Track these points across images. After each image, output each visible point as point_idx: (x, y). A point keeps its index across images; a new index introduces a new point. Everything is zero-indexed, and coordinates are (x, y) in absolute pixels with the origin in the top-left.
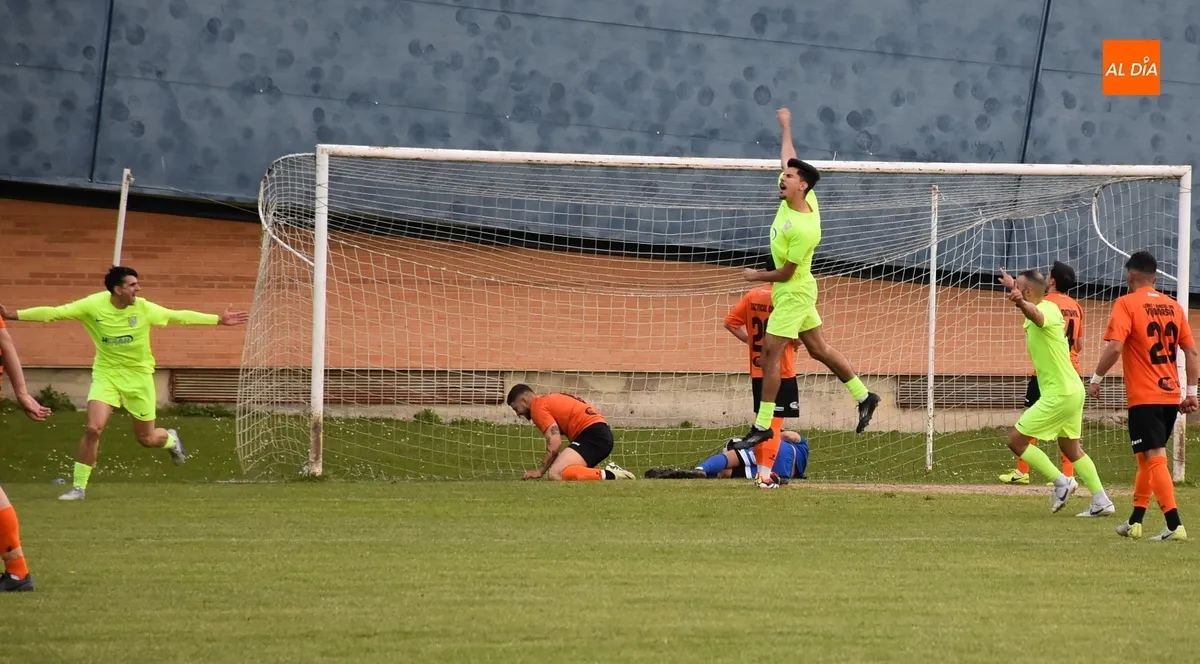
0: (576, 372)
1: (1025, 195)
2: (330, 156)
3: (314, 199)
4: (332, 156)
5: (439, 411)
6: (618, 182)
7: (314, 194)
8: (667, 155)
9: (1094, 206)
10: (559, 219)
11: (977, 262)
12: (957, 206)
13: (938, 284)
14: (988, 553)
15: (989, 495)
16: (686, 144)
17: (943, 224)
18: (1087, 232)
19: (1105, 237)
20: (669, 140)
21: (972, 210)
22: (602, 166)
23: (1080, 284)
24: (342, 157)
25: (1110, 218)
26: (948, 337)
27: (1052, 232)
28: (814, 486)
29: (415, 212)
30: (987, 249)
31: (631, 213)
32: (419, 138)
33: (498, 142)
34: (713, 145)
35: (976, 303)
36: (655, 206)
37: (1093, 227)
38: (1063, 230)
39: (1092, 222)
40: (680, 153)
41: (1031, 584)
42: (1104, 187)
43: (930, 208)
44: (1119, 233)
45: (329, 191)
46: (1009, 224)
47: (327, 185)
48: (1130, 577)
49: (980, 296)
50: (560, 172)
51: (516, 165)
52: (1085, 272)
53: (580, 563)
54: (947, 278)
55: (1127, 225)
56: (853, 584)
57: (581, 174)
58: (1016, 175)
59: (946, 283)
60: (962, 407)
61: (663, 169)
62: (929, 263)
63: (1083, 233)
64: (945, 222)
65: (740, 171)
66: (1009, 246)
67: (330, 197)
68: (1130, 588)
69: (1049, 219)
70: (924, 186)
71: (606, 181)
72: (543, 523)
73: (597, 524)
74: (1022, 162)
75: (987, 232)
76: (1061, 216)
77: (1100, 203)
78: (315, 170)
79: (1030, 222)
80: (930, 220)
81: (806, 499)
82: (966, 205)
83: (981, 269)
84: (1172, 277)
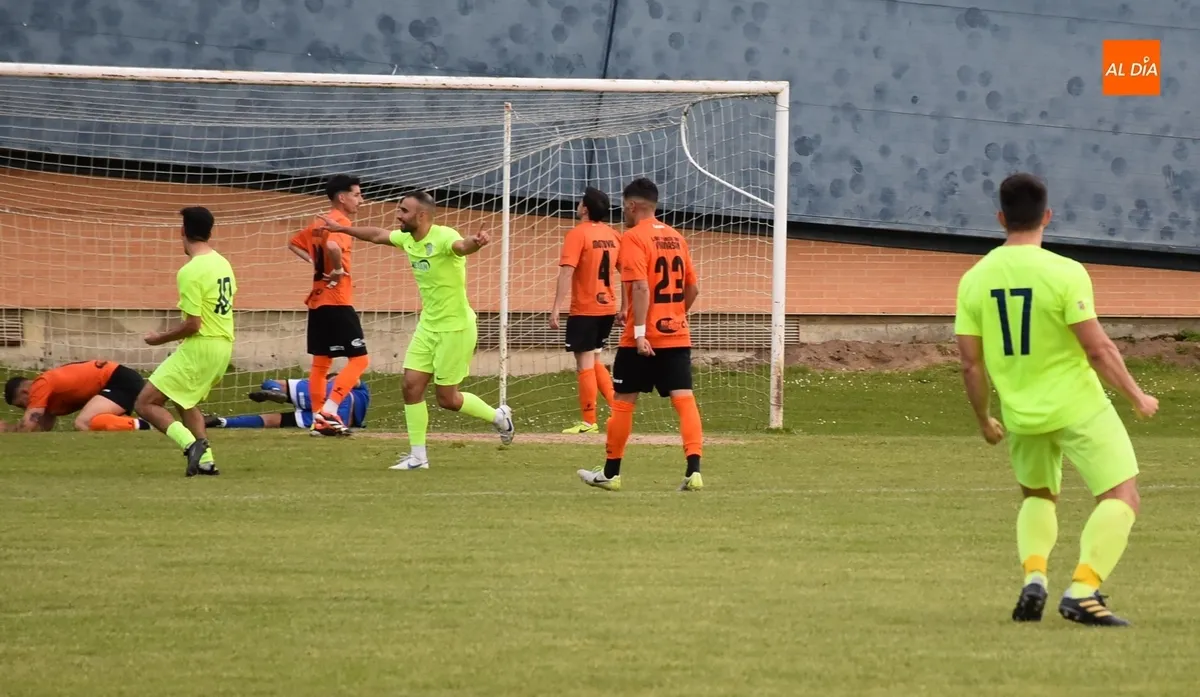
1: (607, 112)
6: (152, 97)
9: (682, 127)
10: (84, 138)
11: (555, 187)
12: (532, 125)
13: (512, 211)
14: (568, 507)
15: (568, 444)
16: (229, 55)
17: (517, 143)
18: (675, 154)
19: (695, 159)
20: (209, 52)
21: (549, 130)
22: (133, 80)
23: (667, 211)
25: (701, 138)
26: (527, 270)
27: (637, 153)
28: (374, 436)
30: (566, 172)
31: (167, 130)
33: (15, 52)
34: (260, 56)
35: (555, 233)
36: (193, 124)
37: (682, 149)
38: (648, 152)
39: (680, 141)
40: (221, 64)
41: (614, 541)
42: (694, 104)
43: (502, 127)
44: (710, 156)
46: (589, 143)
48: (723, 533)
49: (560, 224)
50: (83, 86)
51: (35, 78)
52: (673, 198)
53: (108, 523)
54: (521, 205)
55: (719, 146)
56: (417, 543)
57: (110, 88)
58: (597, 92)
59: (521, 209)
60: (539, 348)
61: (202, 83)
62: (501, 188)
63: (671, 156)
64: (519, 143)
65: (289, 86)
66: (590, 168)
68: (722, 546)
69: (633, 138)
70: (497, 103)
71: (137, 96)
72: (68, 479)
73: (130, 479)
74: (604, 77)
75: (566, 154)
76: (646, 136)
77: (689, 123)
79: (612, 142)
80: (502, 140)
81: (365, 450)
82: (542, 124)
83: (560, 195)
84: (768, 204)
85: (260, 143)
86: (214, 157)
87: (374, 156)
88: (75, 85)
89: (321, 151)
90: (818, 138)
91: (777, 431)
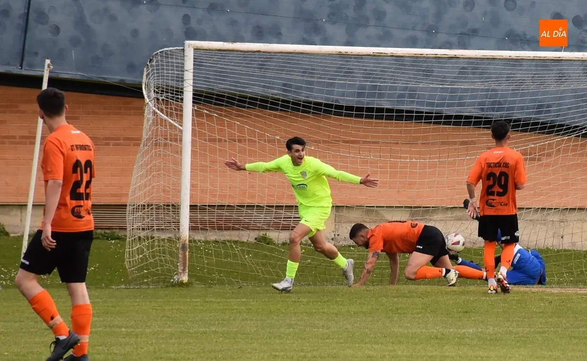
0: (374, 207)
2: (194, 49)
3: (182, 81)
4: (196, 49)
5: (273, 235)
6: (404, 65)
7: (182, 78)
8: (440, 48)
10: (360, 95)
16: (454, 39)
20: (442, 37)
22: (392, 56)
24: (204, 50)
28: (548, 290)
29: (256, 90)
31: (414, 89)
32: (259, 35)
33: (317, 39)
34: (474, 40)
36: (431, 86)
40: (449, 46)
45: (194, 76)
47: (192, 71)
50: (362, 58)
51: (330, 55)
53: (376, 346)
61: (437, 58)
65: (494, 59)
67: (194, 79)
72: (349, 317)
73: (389, 318)
78: (184, 60)
81: (542, 299)
85: (472, 97)
86: (443, 105)
87: (549, 106)
88: (355, 58)
89: (515, 102)
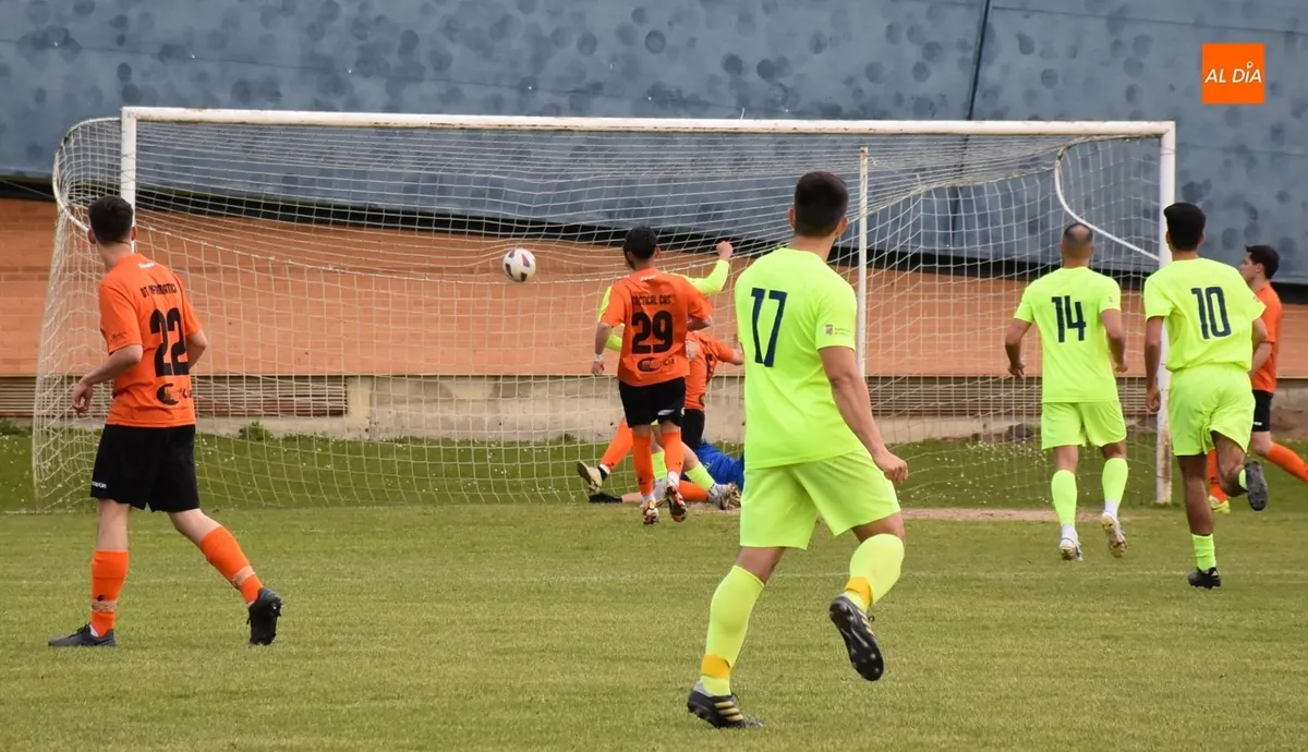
0: (435, 377)
1: (974, 157)
2: (138, 121)
3: (118, 174)
4: (141, 121)
5: (267, 424)
7: (118, 167)
8: (541, 114)
9: (1057, 173)
11: (917, 239)
12: (893, 173)
13: (869, 266)
14: (933, 589)
15: (934, 520)
16: (564, 101)
17: (874, 193)
18: (1049, 202)
19: (1071, 207)
20: (543, 97)
21: (909, 177)
22: (462, 129)
23: (1042, 265)
24: (153, 121)
25: (1077, 185)
26: (885, 330)
27: (1006, 201)
29: (241, 187)
30: (929, 223)
31: (500, 183)
32: (244, 98)
33: (338, 101)
34: (597, 101)
35: (917, 289)
37: (1056, 197)
38: (1019, 201)
39: (1054, 191)
40: (556, 111)
41: (985, 628)
42: (1069, 147)
43: (857, 176)
44: (1088, 204)
45: (137, 164)
46: (954, 191)
47: (134, 156)
48: (1105, 619)
49: (922, 280)
50: (412, 135)
51: (360, 128)
52: (1047, 251)
53: (439, 606)
54: (878, 258)
55: (1098, 192)
56: (769, 630)
57: (438, 136)
58: (962, 135)
59: (879, 265)
60: (901, 414)
61: (535, 131)
62: (857, 240)
63: (1045, 204)
64: (876, 192)
65: (629, 132)
66: (954, 218)
67: (137, 171)
68: (1106, 633)
69: (1002, 185)
70: (853, 147)
71: (469, 144)
72: (395, 558)
73: (461, 559)
74: (970, 118)
75: (929, 208)
76: (1016, 182)
77: (1064, 166)
78: (120, 139)
79: (979, 190)
80: (858, 190)
81: (711, 526)
82: (903, 171)
83: (922, 248)
84: (1152, 256)
85: (593, 194)
86: (544, 210)
87: (719, 207)
88: (401, 135)
89: (663, 201)
90: (1207, 184)
91: (1164, 506)
